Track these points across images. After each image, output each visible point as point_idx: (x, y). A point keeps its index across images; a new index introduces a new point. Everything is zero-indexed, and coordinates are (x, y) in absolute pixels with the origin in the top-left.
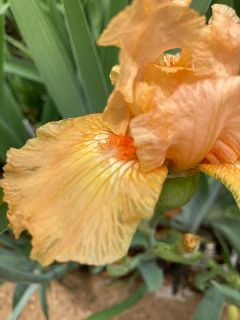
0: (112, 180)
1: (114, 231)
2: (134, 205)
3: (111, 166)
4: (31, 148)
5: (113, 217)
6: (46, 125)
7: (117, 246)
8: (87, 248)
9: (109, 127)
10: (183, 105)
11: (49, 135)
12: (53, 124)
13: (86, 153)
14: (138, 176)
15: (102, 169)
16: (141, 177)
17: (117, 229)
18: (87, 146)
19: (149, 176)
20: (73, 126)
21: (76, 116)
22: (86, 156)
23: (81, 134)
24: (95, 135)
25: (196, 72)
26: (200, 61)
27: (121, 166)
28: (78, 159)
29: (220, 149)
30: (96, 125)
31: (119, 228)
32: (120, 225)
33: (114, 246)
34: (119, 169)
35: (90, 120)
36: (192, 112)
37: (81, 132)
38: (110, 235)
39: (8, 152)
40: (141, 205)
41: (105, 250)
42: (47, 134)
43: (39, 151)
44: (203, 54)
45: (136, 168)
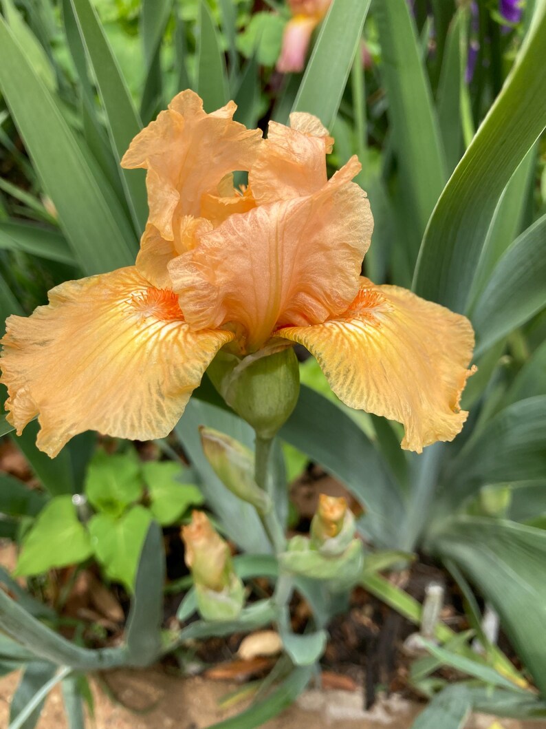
0: (150, 344)
1: (150, 405)
2: (177, 371)
3: (149, 327)
4: (40, 317)
5: (149, 389)
6: (62, 284)
7: (154, 423)
8: (112, 420)
9: (149, 280)
10: (232, 238)
11: (66, 297)
12: (72, 283)
13: (116, 314)
14: (185, 337)
15: (137, 332)
16: (190, 338)
17: (154, 403)
18: (118, 305)
19: (201, 337)
20: (100, 282)
21: (106, 272)
22: (114, 318)
23: (110, 292)
24: (130, 292)
25: (258, 200)
26: (260, 184)
27: (163, 327)
28: (105, 322)
29: (305, 305)
30: (132, 280)
31: (157, 401)
32: (160, 400)
33: (150, 423)
34: (160, 330)
35: (123, 273)
36: (244, 246)
37: (111, 290)
38: (145, 411)
39: (7, 319)
40: (186, 370)
41: (136, 424)
42: (63, 297)
43: (52, 319)
44: (262, 175)
45: (183, 330)
